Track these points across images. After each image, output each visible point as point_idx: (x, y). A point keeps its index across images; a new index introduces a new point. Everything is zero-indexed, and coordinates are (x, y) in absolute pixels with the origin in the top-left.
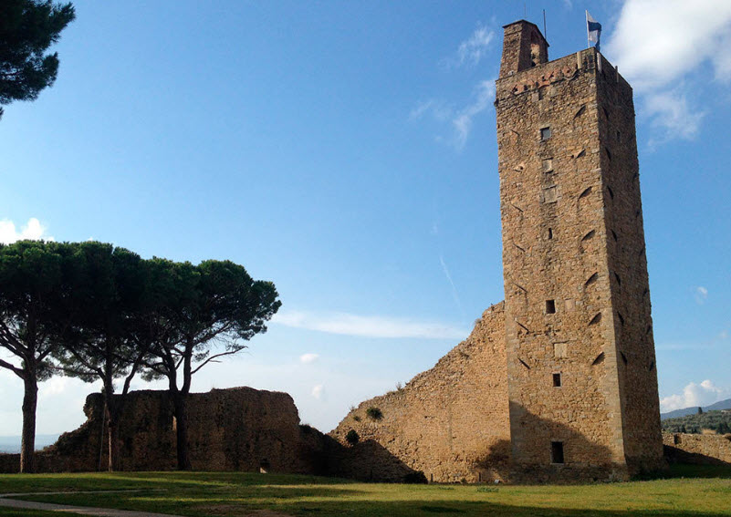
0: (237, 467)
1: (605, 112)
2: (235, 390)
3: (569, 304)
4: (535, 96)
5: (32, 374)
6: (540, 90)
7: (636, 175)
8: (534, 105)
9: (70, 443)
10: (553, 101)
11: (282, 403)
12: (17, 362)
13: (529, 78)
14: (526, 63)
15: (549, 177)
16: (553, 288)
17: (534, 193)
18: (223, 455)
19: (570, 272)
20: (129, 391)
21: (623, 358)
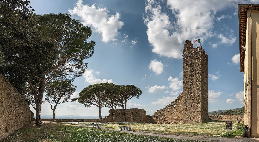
0: (135, 122)
1: (203, 59)
2: (134, 109)
3: (194, 93)
4: (190, 55)
5: (100, 106)
6: (191, 53)
7: (207, 71)
8: (190, 56)
9: (107, 117)
10: (193, 56)
11: (143, 111)
12: (98, 105)
13: (189, 51)
14: (189, 48)
15: (192, 69)
16: (192, 90)
17: (189, 72)
18: (133, 120)
19: (195, 87)
20: (116, 109)
21: (203, 103)
